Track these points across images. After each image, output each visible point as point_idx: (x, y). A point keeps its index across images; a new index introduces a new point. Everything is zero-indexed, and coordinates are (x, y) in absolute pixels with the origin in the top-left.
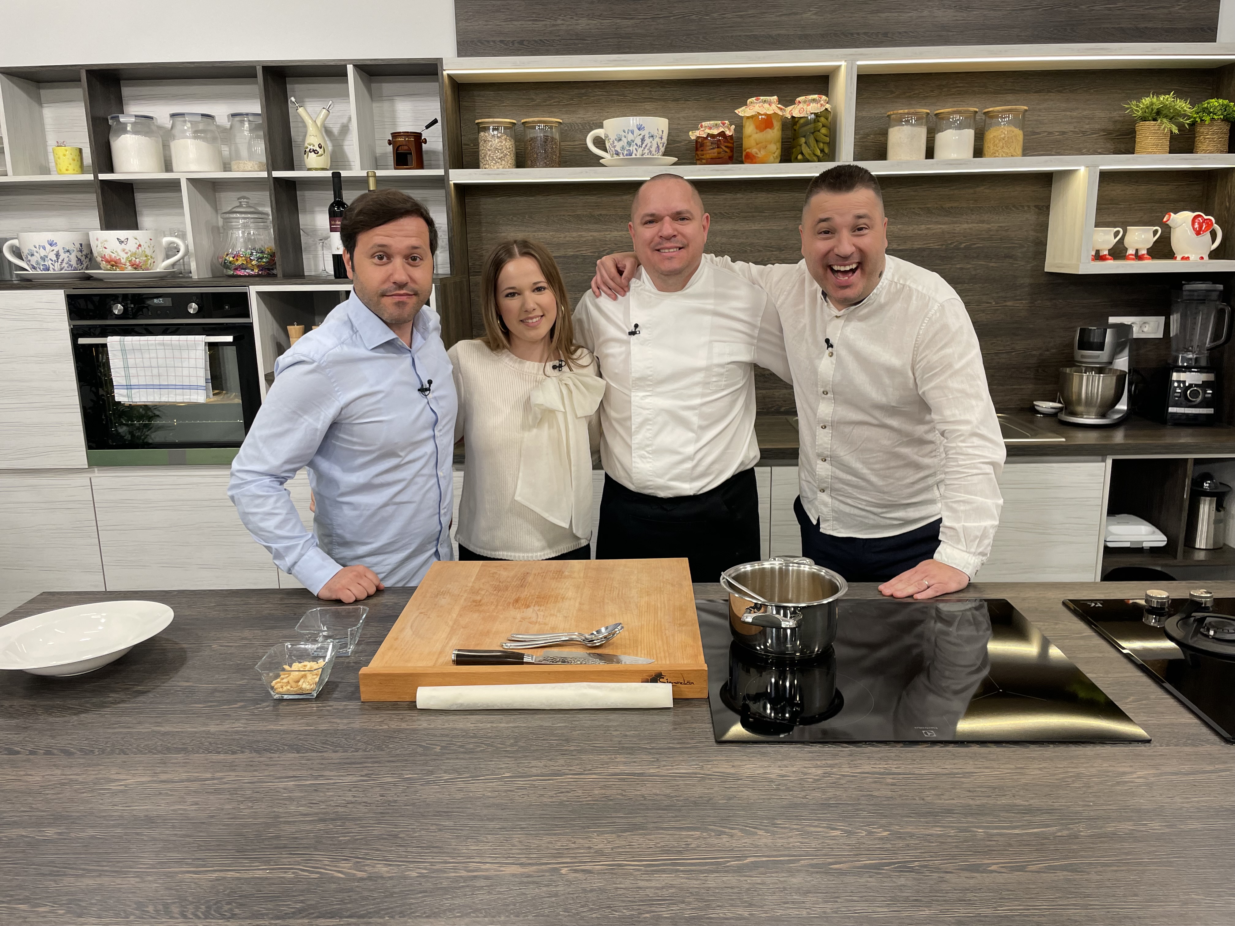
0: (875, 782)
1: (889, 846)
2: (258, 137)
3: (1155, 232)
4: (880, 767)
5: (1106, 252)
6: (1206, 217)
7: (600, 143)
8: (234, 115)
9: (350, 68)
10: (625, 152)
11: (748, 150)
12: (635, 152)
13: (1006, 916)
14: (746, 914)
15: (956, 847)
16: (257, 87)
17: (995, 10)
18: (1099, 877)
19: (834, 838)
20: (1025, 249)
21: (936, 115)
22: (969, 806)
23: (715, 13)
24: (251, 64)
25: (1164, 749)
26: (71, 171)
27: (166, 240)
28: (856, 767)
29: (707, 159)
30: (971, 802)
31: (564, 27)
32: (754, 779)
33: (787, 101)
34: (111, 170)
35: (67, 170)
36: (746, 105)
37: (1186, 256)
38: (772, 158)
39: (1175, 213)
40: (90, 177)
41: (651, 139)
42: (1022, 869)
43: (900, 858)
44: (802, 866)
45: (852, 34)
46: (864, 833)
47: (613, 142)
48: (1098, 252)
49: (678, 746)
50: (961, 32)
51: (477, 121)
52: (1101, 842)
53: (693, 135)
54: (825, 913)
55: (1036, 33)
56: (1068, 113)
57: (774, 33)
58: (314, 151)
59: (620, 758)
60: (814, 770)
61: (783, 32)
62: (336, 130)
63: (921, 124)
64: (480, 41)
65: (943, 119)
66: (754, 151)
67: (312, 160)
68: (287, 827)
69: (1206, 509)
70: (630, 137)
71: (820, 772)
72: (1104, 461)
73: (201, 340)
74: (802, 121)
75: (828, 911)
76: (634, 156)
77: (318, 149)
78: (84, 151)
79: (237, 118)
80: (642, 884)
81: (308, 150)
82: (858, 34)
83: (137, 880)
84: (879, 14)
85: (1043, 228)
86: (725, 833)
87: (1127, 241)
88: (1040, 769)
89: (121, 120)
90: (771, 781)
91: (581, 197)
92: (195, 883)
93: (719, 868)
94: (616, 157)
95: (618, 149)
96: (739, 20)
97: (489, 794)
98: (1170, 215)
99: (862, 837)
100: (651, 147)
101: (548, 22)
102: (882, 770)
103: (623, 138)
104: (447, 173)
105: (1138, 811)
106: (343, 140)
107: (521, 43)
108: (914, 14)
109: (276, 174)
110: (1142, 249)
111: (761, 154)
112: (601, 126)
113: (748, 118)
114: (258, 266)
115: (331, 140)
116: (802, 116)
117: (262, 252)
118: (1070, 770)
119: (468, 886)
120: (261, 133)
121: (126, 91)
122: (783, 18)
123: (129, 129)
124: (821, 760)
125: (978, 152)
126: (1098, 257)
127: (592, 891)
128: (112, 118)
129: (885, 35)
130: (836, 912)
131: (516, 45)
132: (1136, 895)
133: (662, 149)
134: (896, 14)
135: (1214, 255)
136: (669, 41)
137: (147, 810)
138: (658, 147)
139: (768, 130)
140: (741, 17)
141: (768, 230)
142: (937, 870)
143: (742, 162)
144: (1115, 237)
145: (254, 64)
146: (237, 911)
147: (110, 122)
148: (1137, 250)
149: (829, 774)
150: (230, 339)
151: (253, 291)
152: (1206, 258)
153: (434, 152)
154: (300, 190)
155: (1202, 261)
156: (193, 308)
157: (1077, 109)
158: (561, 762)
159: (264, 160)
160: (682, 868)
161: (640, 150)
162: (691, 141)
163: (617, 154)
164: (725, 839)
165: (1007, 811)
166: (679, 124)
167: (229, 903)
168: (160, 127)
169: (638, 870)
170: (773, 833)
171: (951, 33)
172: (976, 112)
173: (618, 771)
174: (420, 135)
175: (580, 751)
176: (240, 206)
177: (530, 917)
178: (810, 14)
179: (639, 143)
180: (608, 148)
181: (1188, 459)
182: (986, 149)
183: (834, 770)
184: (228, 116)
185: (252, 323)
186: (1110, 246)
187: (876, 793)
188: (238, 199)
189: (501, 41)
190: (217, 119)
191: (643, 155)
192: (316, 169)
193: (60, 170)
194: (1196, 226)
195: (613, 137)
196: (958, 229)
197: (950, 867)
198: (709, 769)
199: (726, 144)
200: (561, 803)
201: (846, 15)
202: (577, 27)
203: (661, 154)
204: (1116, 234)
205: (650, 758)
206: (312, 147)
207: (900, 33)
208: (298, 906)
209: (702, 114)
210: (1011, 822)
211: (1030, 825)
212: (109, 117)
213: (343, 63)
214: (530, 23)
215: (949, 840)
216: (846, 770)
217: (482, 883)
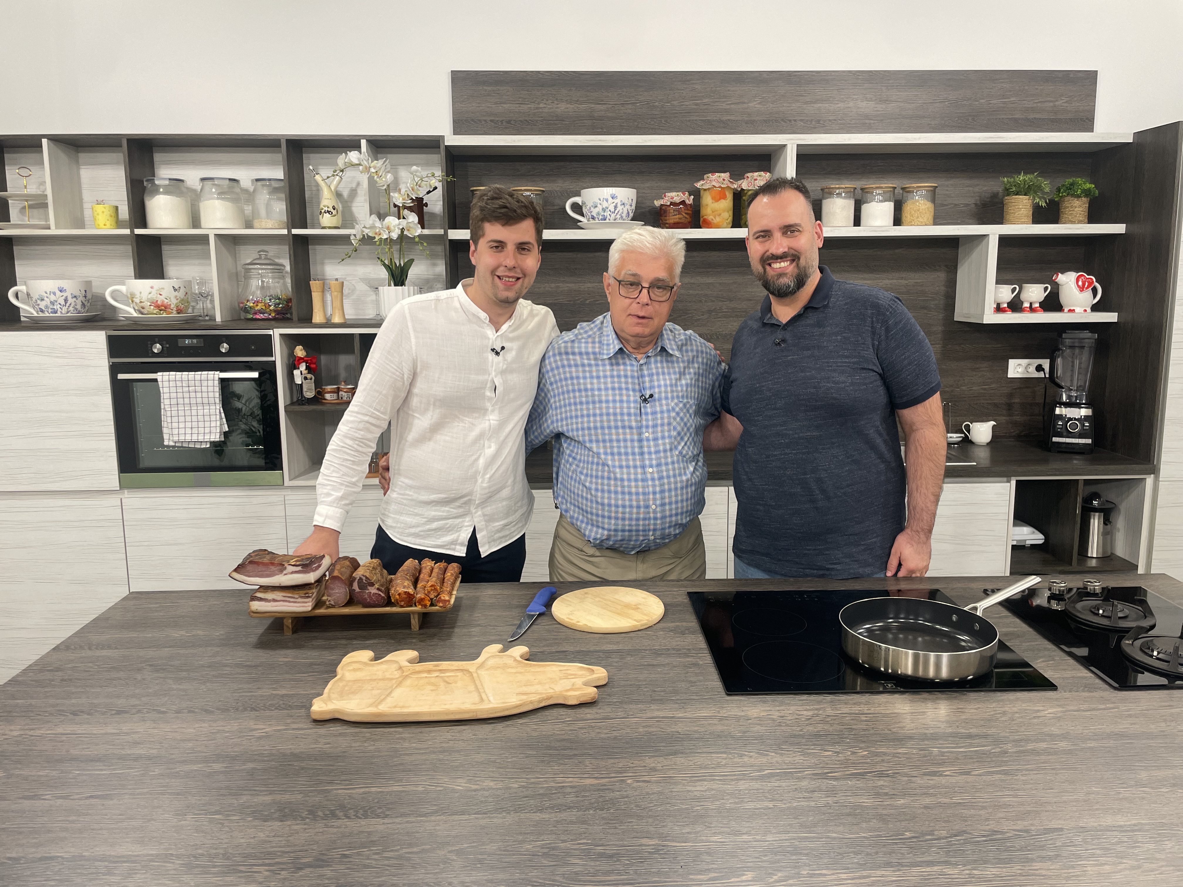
0: (852, 720)
1: (869, 761)
2: (279, 199)
3: (1046, 289)
4: (856, 709)
5: (1005, 305)
6: (1087, 277)
7: (578, 208)
8: (257, 180)
9: (363, 142)
10: (601, 217)
11: (705, 217)
12: (609, 217)
13: (960, 803)
14: (771, 806)
15: (919, 760)
16: (280, 156)
17: (909, 103)
18: (1024, 778)
19: (826, 757)
20: (937, 302)
21: (862, 189)
22: (925, 734)
23: (674, 101)
24: (277, 138)
25: (1067, 694)
26: (108, 226)
28: (837, 709)
29: (669, 224)
30: (927, 731)
31: (546, 110)
32: (759, 718)
33: (737, 176)
34: (144, 225)
35: (105, 225)
36: (703, 179)
37: (1072, 308)
38: (725, 224)
39: (1062, 273)
40: (127, 232)
41: (623, 206)
42: (968, 773)
43: (878, 768)
44: (807, 775)
45: (790, 121)
46: (850, 753)
47: (590, 208)
48: (998, 305)
49: (697, 698)
50: (882, 120)
51: (472, 189)
52: (1024, 756)
53: (657, 203)
54: (828, 803)
55: (943, 122)
56: (971, 189)
57: (725, 118)
58: (328, 212)
59: (653, 707)
60: (805, 712)
61: (732, 118)
62: (345, 194)
63: (850, 197)
64: (473, 120)
65: (867, 192)
66: (710, 218)
67: (326, 220)
68: (407, 757)
69: (1096, 523)
70: (605, 205)
71: (810, 713)
72: (1009, 481)
74: (750, 193)
75: (830, 802)
76: (607, 221)
77: (332, 210)
78: (119, 208)
79: (259, 183)
80: (689, 788)
81: (323, 211)
82: (795, 120)
83: (302, 795)
84: (812, 105)
85: (952, 284)
86: (746, 755)
87: (1023, 297)
88: (975, 709)
89: (157, 182)
90: (773, 720)
91: (559, 254)
92: (349, 796)
93: (744, 777)
94: (592, 221)
95: (594, 214)
96: (695, 107)
97: (558, 732)
98: (1058, 275)
99: (848, 756)
100: (622, 213)
101: (532, 106)
102: (857, 712)
103: (599, 205)
104: (446, 233)
105: (1050, 735)
106: (352, 202)
107: (509, 122)
108: (841, 105)
109: (295, 231)
110: (1035, 302)
111: (717, 220)
112: (578, 194)
113: (705, 190)
114: (275, 311)
115: (341, 202)
116: (750, 188)
117: (279, 299)
118: (997, 709)
119: (559, 793)
120: (283, 196)
121: (158, 157)
122: (732, 106)
123: (161, 190)
124: (809, 706)
125: (897, 221)
126: (999, 309)
127: (653, 794)
128: (147, 181)
129: (818, 121)
130: (836, 803)
131: (504, 124)
132: (1052, 789)
133: (631, 215)
134: (827, 105)
135: (1095, 308)
136: (636, 123)
137: (291, 749)
138: (628, 213)
139: (723, 201)
140: (697, 104)
141: (720, 284)
142: (906, 775)
143: (700, 227)
144: (1013, 293)
145: (279, 138)
146: (388, 813)
147: (145, 183)
148: (1031, 304)
149: (817, 715)
150: (255, 375)
151: (276, 333)
152: (1089, 310)
153: (433, 215)
154: (312, 245)
155: (1085, 314)
156: (224, 347)
157: (978, 185)
158: (609, 710)
159: (285, 219)
160: (717, 778)
161: (613, 215)
162: (656, 208)
163: (593, 218)
164: (746, 759)
165: (953, 737)
166: (644, 193)
167: (379, 808)
168: (189, 189)
169: (685, 780)
170: (782, 754)
171: (872, 122)
172: (896, 188)
173: (655, 715)
174: (422, 199)
175: (621, 703)
176: (260, 258)
177: (612, 811)
178: (755, 103)
179: (613, 210)
180: (585, 213)
181: (1078, 480)
182: (904, 219)
183: (821, 712)
184: (252, 180)
185: (275, 361)
186: (1009, 300)
187: (854, 727)
188: (259, 252)
189: (491, 121)
190: (241, 183)
191: (615, 220)
192: (330, 228)
193: (99, 225)
194: (1080, 283)
195: (589, 204)
196: (881, 284)
197: (915, 773)
198: (723, 713)
199: (686, 211)
200: (615, 738)
201: (785, 105)
202: (557, 110)
203: (630, 218)
204: (1013, 290)
205: (676, 706)
206: (326, 209)
207: (830, 120)
208: (435, 808)
209: (664, 184)
210: (957, 744)
211: (971, 745)
212: (144, 180)
213: (357, 138)
214: (517, 105)
215: (913, 756)
216: (829, 711)
217: (569, 790)
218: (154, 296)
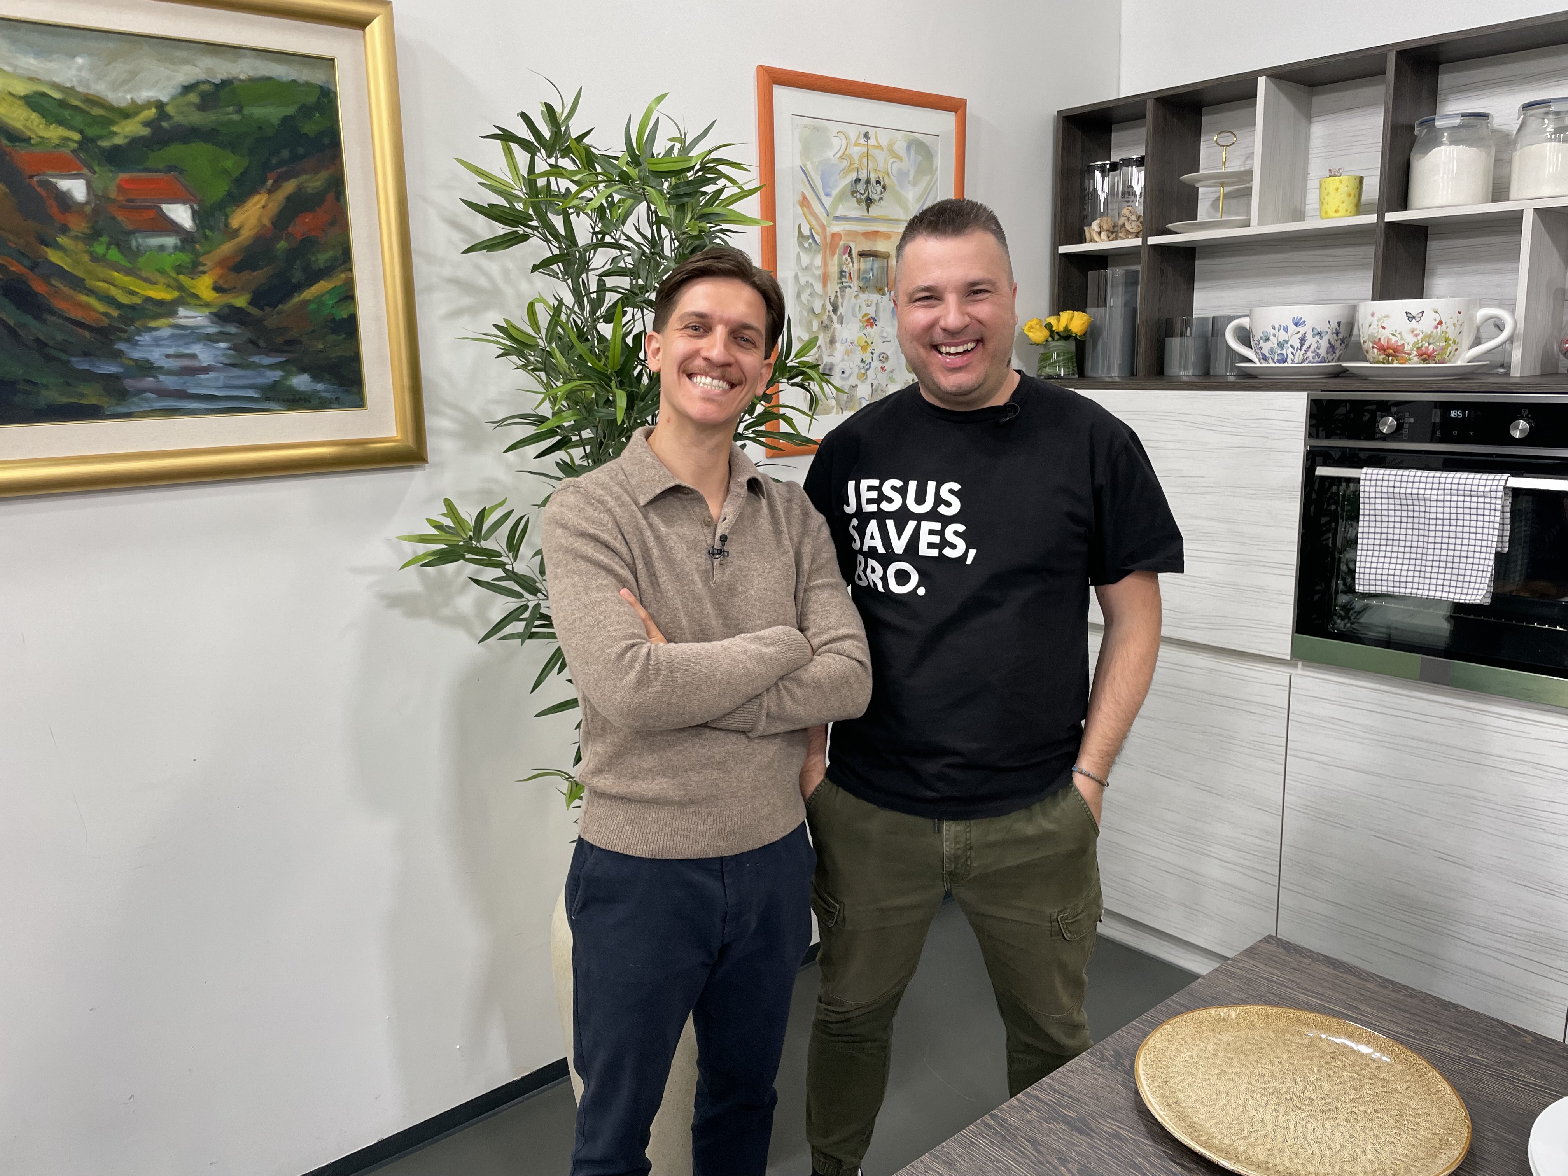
26: (1345, 211)
27: (1482, 313)
34: (1404, 205)
35: (1336, 211)
78: (1365, 181)
89: (1438, 124)
121: (1446, 81)
123: (1446, 137)
128: (1421, 123)
147: (1417, 130)
168: (1495, 130)
193: (1326, 213)
212: (1416, 122)
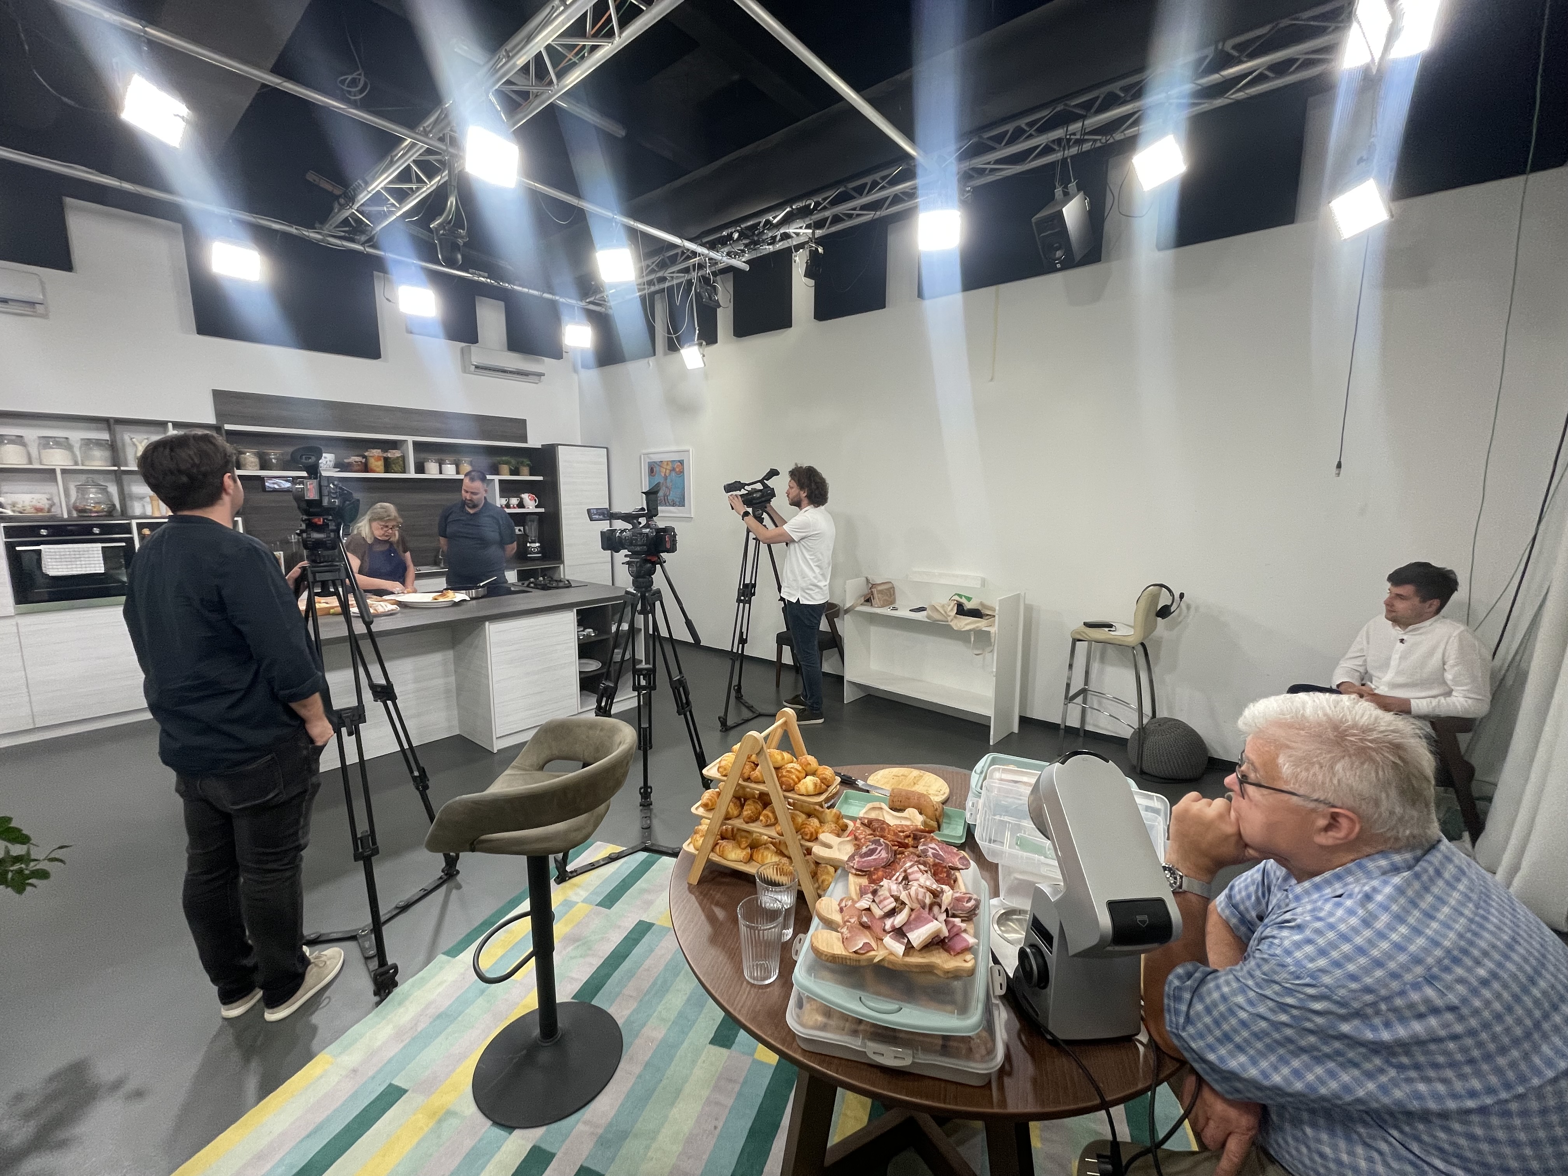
3: (518, 500)
6: (532, 496)
8: (83, 439)
21: (441, 459)
24: (106, 418)
29: (353, 470)
33: (386, 451)
36: (368, 452)
37: (528, 507)
38: (381, 471)
39: (523, 494)
41: (329, 462)
45: (408, 430)
56: (485, 461)
63: (437, 462)
64: (228, 417)
65: (443, 461)
66: (373, 468)
73: (100, 545)
74: (392, 459)
79: (86, 441)
87: (510, 502)
101: (266, 411)
108: (427, 424)
110: (515, 505)
111: (378, 470)
113: (369, 456)
116: (392, 456)
117: (108, 505)
123: (6, 441)
129: (421, 432)
138: (332, 465)
139: (379, 461)
143: (369, 472)
150: (123, 544)
151: (133, 522)
152: (534, 507)
156: (96, 530)
157: (488, 459)
162: (346, 463)
172: (455, 460)
176: (88, 482)
178: (387, 420)
179: (324, 463)
184: (80, 439)
185: (133, 537)
188: (86, 478)
190: (70, 440)
191: (326, 468)
194: (530, 498)
199: (362, 465)
203: (334, 467)
204: (506, 500)
213: (166, 422)
214: (256, 410)
218: (35, 503)
